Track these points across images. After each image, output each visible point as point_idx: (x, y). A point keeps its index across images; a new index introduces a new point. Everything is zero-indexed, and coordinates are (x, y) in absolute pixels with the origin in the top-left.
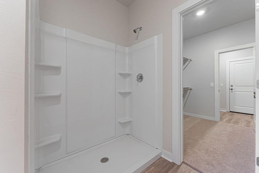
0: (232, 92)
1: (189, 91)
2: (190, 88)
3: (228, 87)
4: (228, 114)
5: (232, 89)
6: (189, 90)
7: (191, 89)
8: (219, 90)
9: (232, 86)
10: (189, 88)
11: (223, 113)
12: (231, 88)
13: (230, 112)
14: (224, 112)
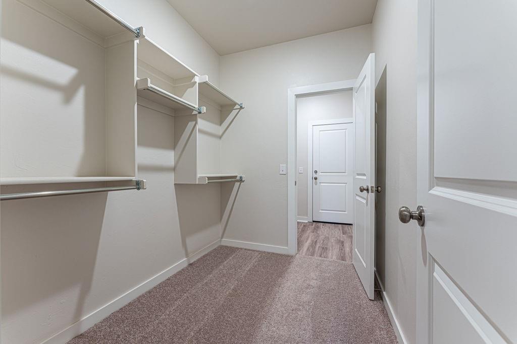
0: (316, 184)
1: (237, 184)
2: (238, 178)
3: (310, 175)
4: (310, 226)
5: (316, 179)
6: (237, 181)
7: (241, 180)
8: (296, 182)
9: (316, 172)
10: (237, 176)
11: (303, 225)
12: (315, 176)
13: (314, 221)
14: (304, 223)
